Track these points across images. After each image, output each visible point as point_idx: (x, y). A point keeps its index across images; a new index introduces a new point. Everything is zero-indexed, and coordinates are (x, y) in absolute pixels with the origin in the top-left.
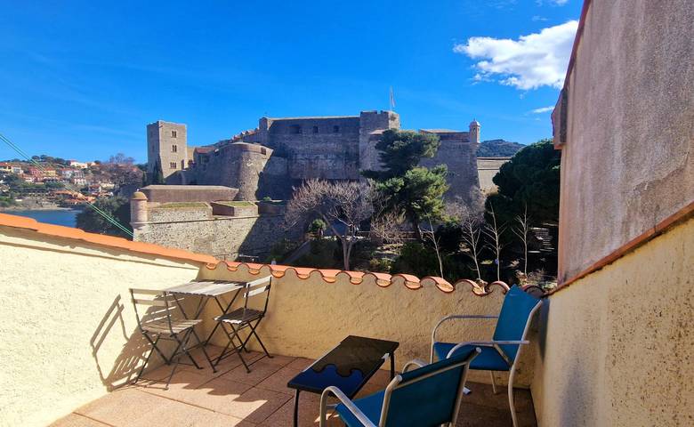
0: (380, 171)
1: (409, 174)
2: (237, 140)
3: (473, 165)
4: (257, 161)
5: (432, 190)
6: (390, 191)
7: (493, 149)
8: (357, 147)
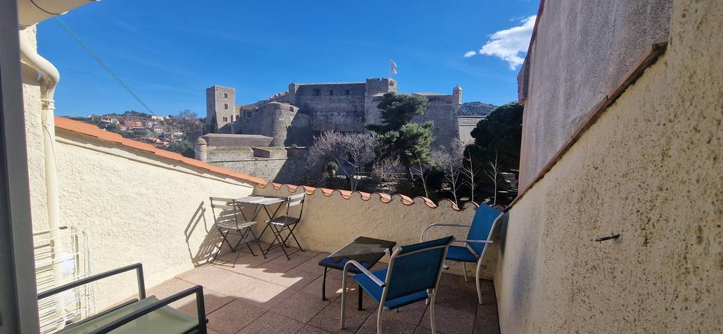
0: (381, 126)
1: (404, 128)
2: (272, 100)
3: (455, 121)
4: (287, 116)
5: (421, 141)
6: (388, 141)
7: (471, 109)
8: (363, 106)
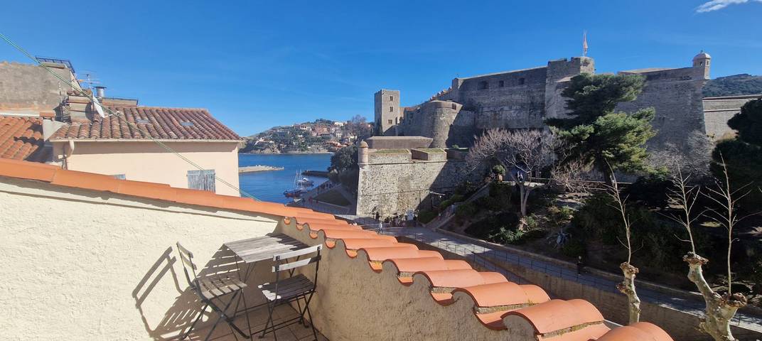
0: (565, 119)
1: (601, 121)
2: (434, 99)
3: (696, 105)
4: (449, 115)
5: (630, 136)
6: (577, 138)
7: (727, 87)
8: (543, 96)
